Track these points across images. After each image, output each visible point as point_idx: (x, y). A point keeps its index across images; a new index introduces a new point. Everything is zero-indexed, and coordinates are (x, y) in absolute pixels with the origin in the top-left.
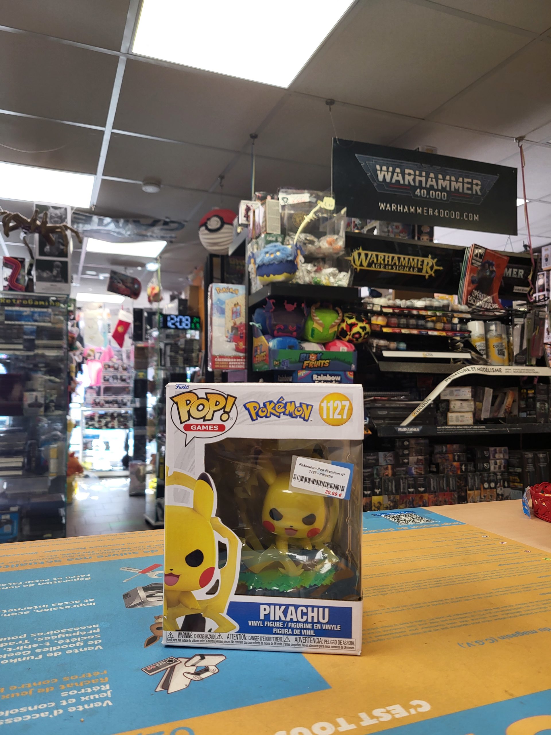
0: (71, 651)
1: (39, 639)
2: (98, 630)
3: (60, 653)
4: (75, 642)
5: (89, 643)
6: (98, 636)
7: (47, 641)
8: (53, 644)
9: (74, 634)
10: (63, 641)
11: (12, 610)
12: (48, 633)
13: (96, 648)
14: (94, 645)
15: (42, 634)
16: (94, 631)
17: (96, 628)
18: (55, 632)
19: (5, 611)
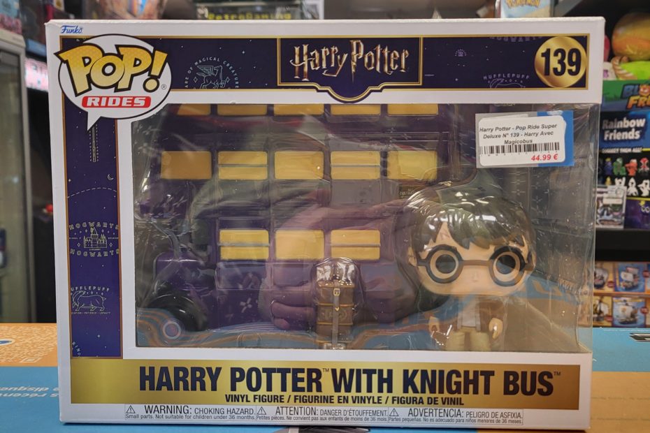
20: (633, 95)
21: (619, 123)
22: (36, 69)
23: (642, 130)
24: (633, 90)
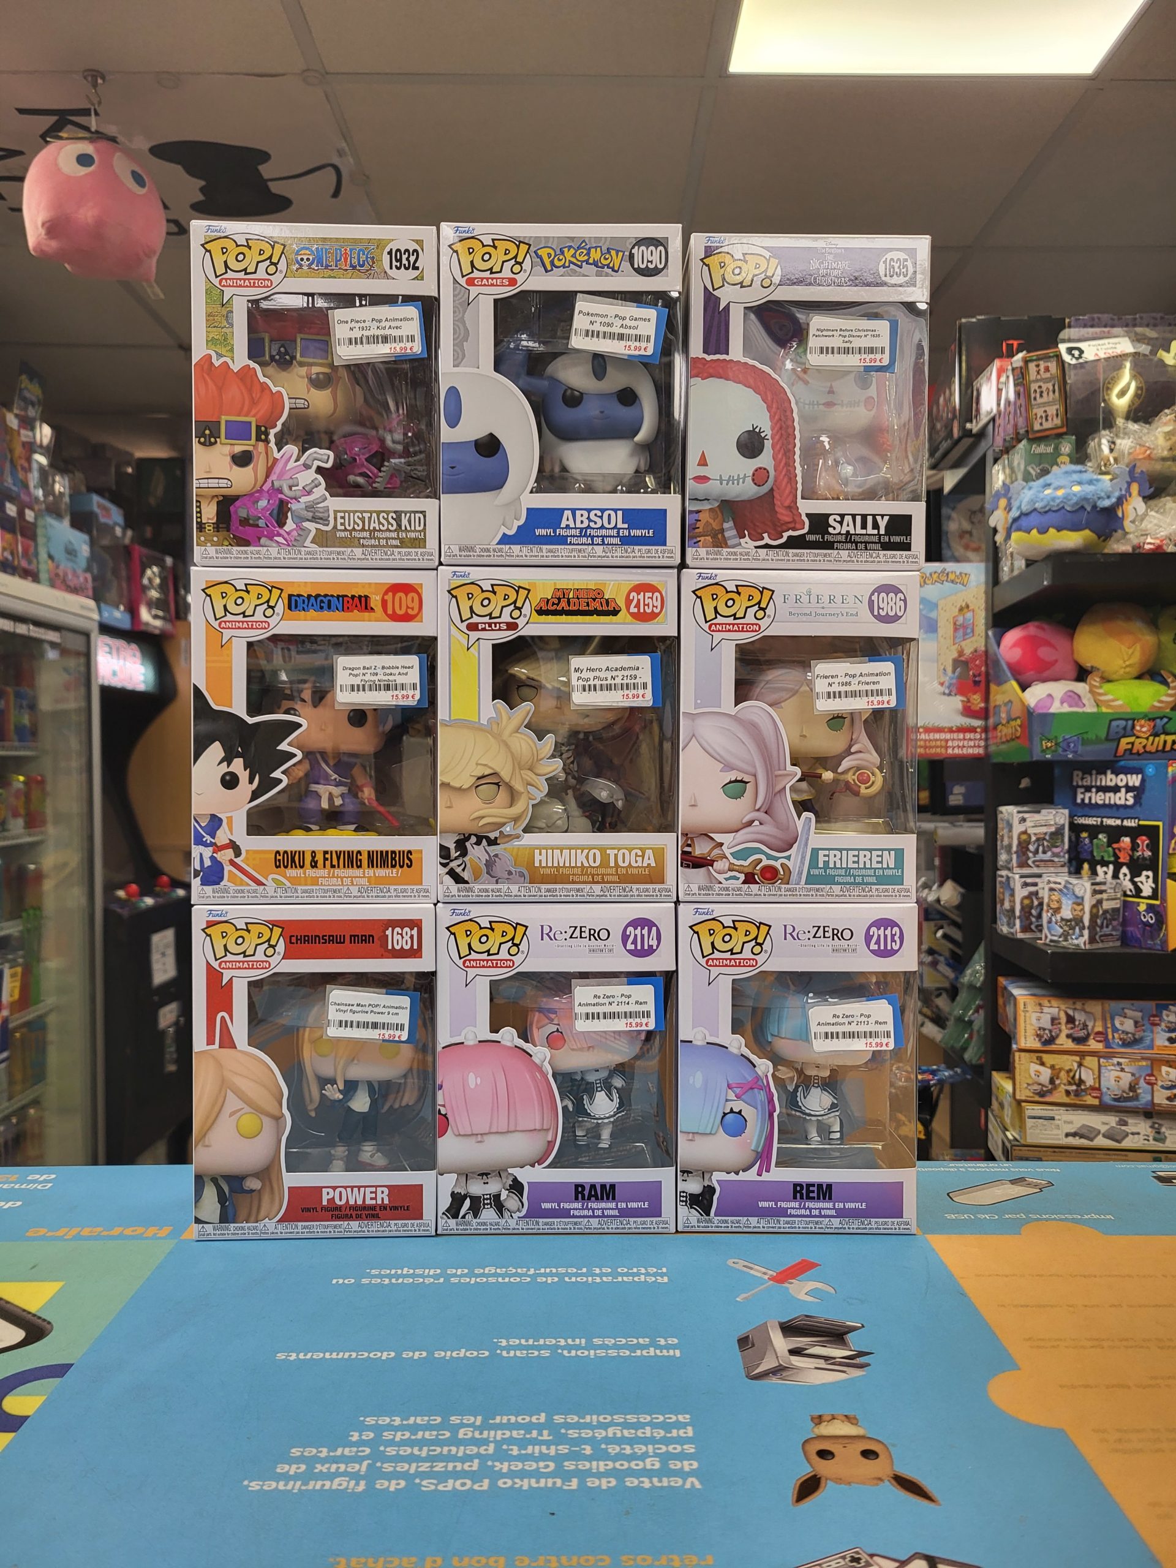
0: (636, 1482)
1: (573, 1434)
2: (690, 1432)
3: (613, 1482)
4: (644, 1457)
5: (672, 1465)
6: (690, 1449)
7: (586, 1441)
8: (599, 1451)
9: (640, 1434)
11: (517, 1341)
12: (588, 1419)
13: (688, 1486)
14: (684, 1474)
15: (576, 1419)
16: (681, 1433)
17: (684, 1425)
18: (601, 1419)
19: (504, 1343)
20: (1124, 736)
21: (1099, 777)
23: (1138, 792)
24: (1125, 728)
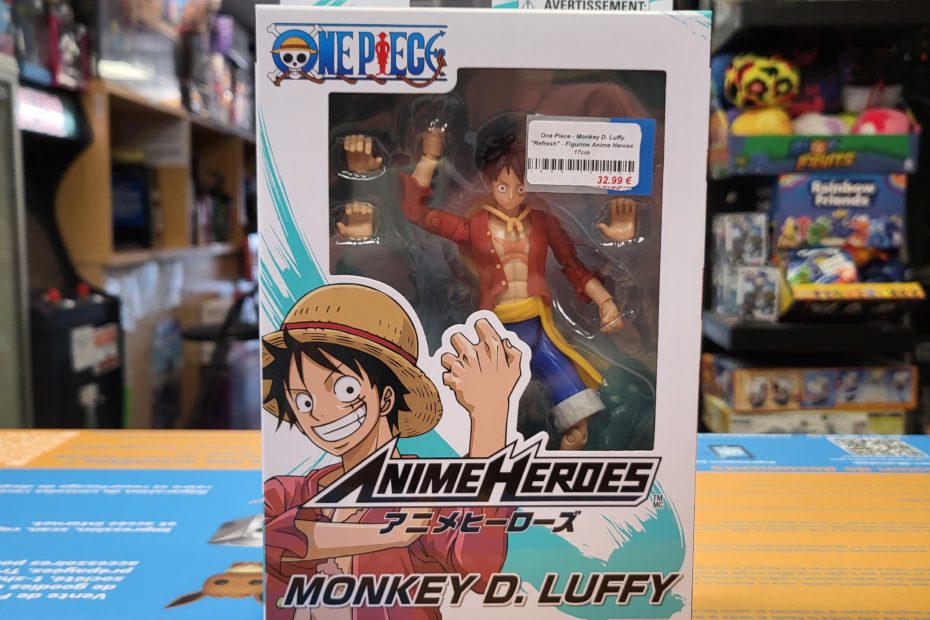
0: (56, 595)
1: (37, 571)
3: (39, 595)
4: (77, 583)
5: (95, 587)
6: (118, 579)
7: (42, 575)
8: (47, 579)
9: (89, 571)
10: (61, 578)
11: (49, 523)
12: (57, 563)
13: (96, 597)
14: (96, 592)
15: (48, 563)
16: (122, 571)
17: (127, 567)
18: (68, 563)
19: (39, 523)
20: (802, 154)
22: (34, 103)
24: (802, 148)
